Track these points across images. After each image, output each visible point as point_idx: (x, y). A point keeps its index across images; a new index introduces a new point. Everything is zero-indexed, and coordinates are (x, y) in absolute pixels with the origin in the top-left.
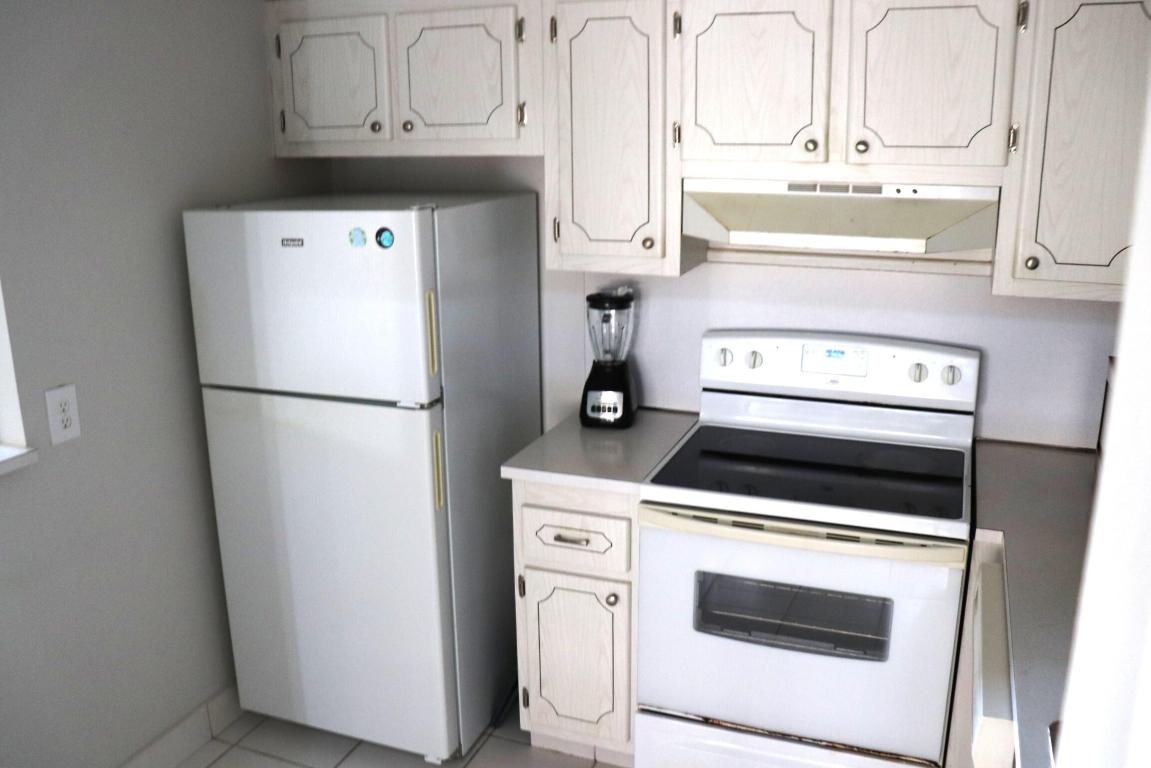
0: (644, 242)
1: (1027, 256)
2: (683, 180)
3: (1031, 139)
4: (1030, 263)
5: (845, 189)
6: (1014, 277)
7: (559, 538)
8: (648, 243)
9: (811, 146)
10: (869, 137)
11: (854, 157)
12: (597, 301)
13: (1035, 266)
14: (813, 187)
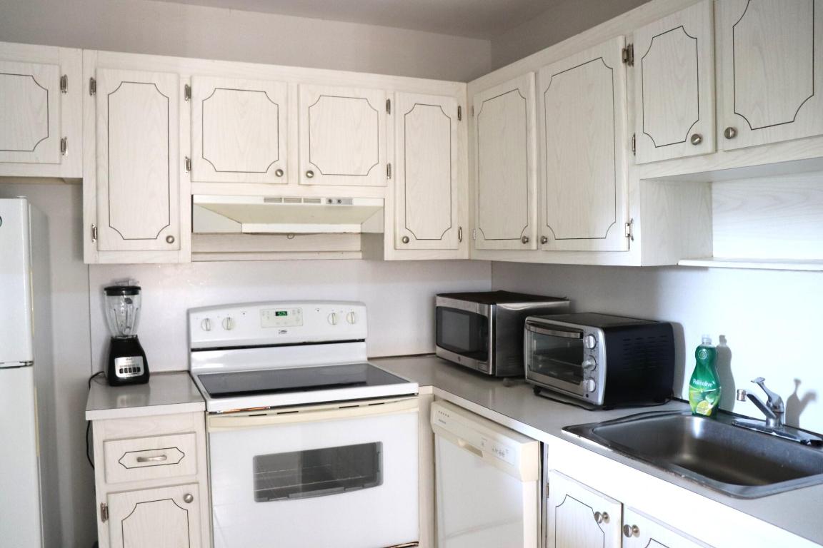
0: (168, 238)
1: (402, 236)
2: (192, 196)
3: (398, 171)
4: (405, 240)
5: (299, 200)
6: (395, 249)
7: (140, 460)
8: (170, 239)
9: (279, 173)
10: (313, 168)
11: (304, 180)
12: (113, 291)
13: (407, 242)
14: (280, 200)
